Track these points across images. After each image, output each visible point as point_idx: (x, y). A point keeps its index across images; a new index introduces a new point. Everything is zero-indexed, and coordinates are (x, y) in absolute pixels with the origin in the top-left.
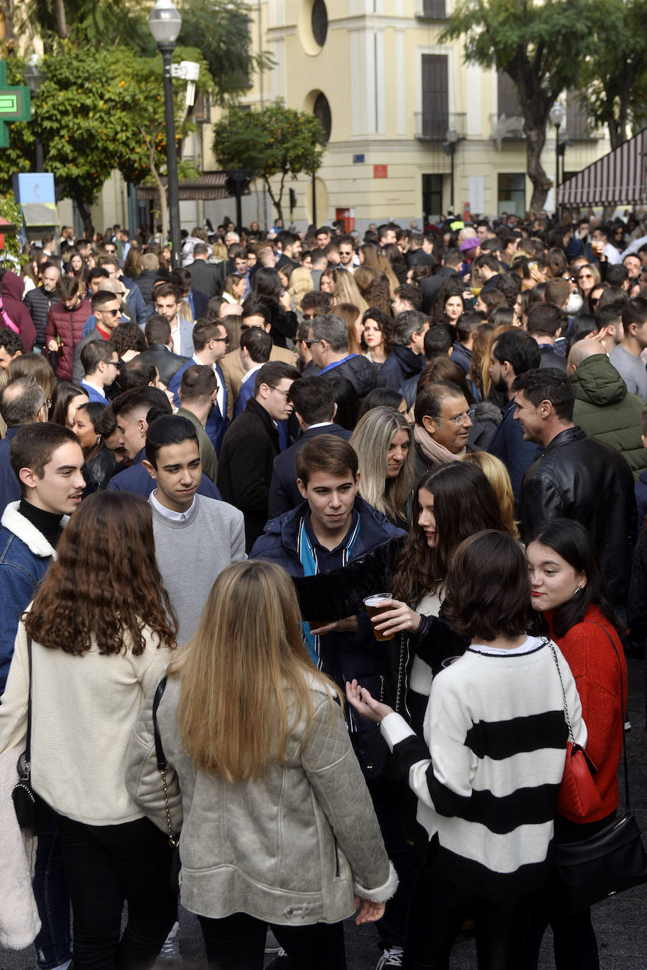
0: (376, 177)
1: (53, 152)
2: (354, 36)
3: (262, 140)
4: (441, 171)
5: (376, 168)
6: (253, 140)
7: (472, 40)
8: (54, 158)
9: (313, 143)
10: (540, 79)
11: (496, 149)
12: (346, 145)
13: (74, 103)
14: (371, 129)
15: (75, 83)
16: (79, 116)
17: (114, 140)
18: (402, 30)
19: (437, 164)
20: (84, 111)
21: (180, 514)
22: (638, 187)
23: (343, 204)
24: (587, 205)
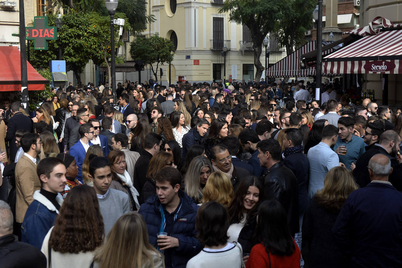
0: (195, 64)
1: (66, 52)
2: (187, 10)
3: (149, 49)
4: (220, 63)
5: (195, 61)
6: (146, 49)
7: (233, 12)
8: (66, 55)
9: (170, 51)
10: (260, 28)
11: (242, 55)
12: (182, 52)
13: (75, 33)
14: (193, 46)
15: (75, 26)
16: (77, 39)
17: (90, 48)
18: (206, 8)
19: (219, 60)
20: (79, 36)
21: (102, 196)
22: (297, 70)
23: (181, 75)
24: (277, 77)
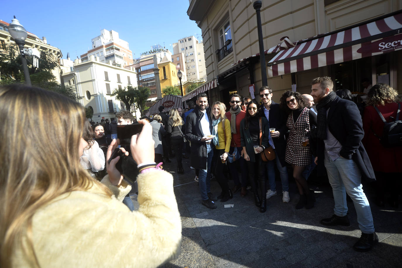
2: (96, 97)
7: (116, 96)
10: (128, 102)
12: (96, 114)
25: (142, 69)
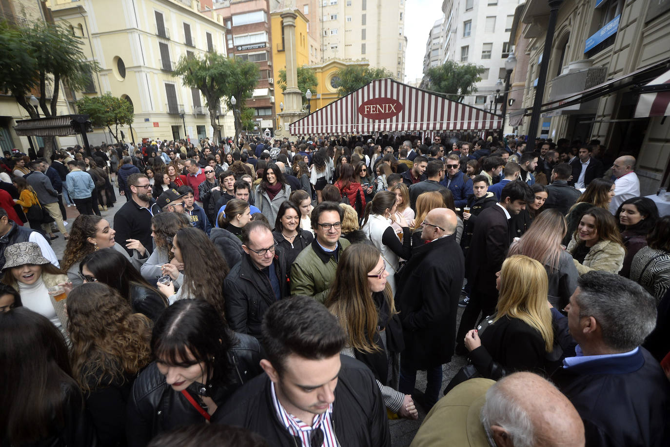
0: (154, 126)
2: (137, 74)
3: (102, 109)
4: (178, 125)
5: (154, 123)
6: (98, 109)
11: (195, 118)
12: (141, 115)
14: (150, 109)
18: (156, 74)
19: (176, 122)
23: (144, 137)
25: (238, 21)
